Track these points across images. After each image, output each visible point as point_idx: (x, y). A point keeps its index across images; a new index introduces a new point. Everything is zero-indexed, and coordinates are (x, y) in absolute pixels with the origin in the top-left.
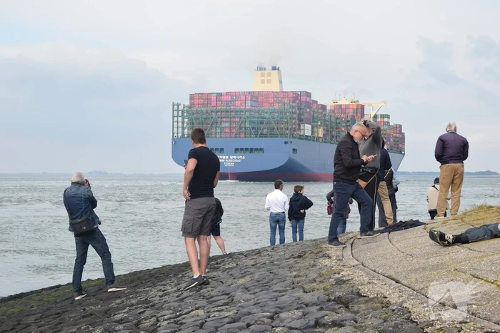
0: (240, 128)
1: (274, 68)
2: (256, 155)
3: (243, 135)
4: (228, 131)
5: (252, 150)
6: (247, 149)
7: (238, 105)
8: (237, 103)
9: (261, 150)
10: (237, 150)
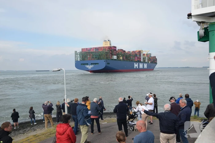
0: (92, 57)
1: (109, 41)
2: (97, 65)
3: (93, 59)
4: (89, 58)
5: (95, 64)
6: (94, 63)
7: (92, 51)
8: (92, 50)
9: (98, 63)
10: (91, 64)
